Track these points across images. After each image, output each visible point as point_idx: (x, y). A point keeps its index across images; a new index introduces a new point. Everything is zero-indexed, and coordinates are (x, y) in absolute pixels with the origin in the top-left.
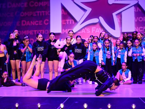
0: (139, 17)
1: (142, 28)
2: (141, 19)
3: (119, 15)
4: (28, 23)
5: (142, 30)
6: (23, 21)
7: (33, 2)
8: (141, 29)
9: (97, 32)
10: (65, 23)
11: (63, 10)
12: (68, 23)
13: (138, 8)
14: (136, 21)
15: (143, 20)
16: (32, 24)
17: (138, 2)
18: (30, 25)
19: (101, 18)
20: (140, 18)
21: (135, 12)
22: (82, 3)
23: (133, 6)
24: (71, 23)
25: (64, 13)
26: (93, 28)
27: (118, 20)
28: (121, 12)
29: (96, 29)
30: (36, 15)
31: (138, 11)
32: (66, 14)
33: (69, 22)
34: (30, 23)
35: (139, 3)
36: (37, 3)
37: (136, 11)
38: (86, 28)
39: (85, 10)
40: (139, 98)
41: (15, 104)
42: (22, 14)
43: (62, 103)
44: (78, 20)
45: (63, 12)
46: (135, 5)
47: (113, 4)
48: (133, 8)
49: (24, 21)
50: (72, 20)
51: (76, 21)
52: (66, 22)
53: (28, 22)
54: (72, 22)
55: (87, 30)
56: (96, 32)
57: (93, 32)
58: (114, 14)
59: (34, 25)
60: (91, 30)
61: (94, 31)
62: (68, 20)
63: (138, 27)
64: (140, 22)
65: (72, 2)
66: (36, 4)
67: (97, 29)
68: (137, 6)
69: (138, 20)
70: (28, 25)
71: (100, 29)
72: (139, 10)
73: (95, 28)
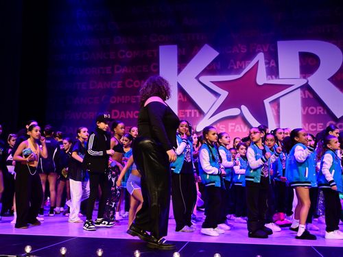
0: (309, 107)
1: (315, 125)
2: (312, 110)
3: (276, 103)
4: (123, 115)
5: (315, 129)
6: (113, 111)
7: (132, 81)
8: (313, 127)
9: (238, 132)
10: (184, 116)
11: (181, 94)
12: (188, 116)
13: (307, 92)
14: (305, 113)
15: (316, 113)
16: (129, 116)
17: (308, 82)
18: (124, 117)
19: (243, 107)
20: (311, 108)
21: (302, 97)
22: (212, 82)
23: (299, 89)
24: (193, 115)
25: (182, 99)
26: (231, 124)
27: (272, 111)
28: (279, 98)
29: (235, 126)
30: (134, 102)
31: (307, 97)
32: (186, 100)
33: (190, 113)
34: (126, 115)
36: (138, 81)
38: (218, 124)
39: (217, 94)
40: (310, 247)
41: (97, 250)
42: (113, 100)
43: (177, 251)
44: (205, 110)
45: (180, 97)
46: (302, 87)
47: (265, 84)
48: (299, 91)
49: (116, 111)
50: (195, 111)
51: (201, 113)
52: (185, 113)
53: (123, 112)
54: (195, 113)
55: (220, 128)
56: (235, 131)
57: (230, 131)
58: (267, 102)
59: (132, 117)
60: (227, 128)
61: (232, 130)
62: (188, 111)
63: (307, 124)
65: (196, 81)
66: (137, 84)
67: (238, 126)
68: (306, 88)
69: (307, 111)
70: (122, 118)
71: (242, 126)
72: (309, 96)
73: (234, 124)
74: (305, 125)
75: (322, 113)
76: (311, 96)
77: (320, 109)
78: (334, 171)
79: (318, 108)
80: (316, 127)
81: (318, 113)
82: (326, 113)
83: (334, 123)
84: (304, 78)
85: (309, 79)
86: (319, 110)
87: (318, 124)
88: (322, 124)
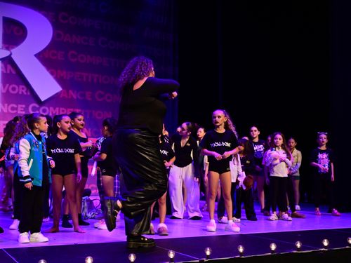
0: (10, 84)
1: (15, 106)
2: (14, 89)
5: (15, 111)
8: (13, 109)
13: (9, 66)
14: (4, 91)
15: (18, 93)
17: (11, 54)
20: (14, 86)
21: (3, 72)
31: (8, 72)
35: (12, 56)
37: (5, 72)
46: (3, 60)
63: (6, 105)
64: (11, 94)
68: (9, 61)
69: (8, 90)
72: (10, 71)
74: (4, 105)
75: (25, 93)
76: (14, 72)
77: (23, 89)
78: (32, 160)
79: (21, 87)
80: (17, 109)
81: (20, 93)
82: (29, 93)
83: (37, 106)
84: (8, 49)
85: (13, 51)
86: (21, 90)
87: (20, 106)
88: (24, 106)
